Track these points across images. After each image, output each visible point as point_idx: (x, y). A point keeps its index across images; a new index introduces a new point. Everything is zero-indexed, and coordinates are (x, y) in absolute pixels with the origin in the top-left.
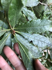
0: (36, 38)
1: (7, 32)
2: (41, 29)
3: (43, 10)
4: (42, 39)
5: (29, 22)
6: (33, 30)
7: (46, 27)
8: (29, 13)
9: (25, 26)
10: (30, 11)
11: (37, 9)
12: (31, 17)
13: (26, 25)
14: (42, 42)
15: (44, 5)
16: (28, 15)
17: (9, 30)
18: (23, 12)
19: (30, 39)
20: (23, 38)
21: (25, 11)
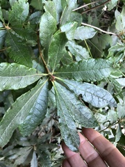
0: (88, 90)
1: (42, 78)
2: (96, 75)
3: (107, 45)
4: (98, 93)
5: (76, 63)
6: (83, 75)
7: (103, 70)
8: (77, 51)
9: (70, 69)
10: (80, 47)
11: (97, 42)
12: (81, 56)
13: (72, 68)
14: (99, 97)
15: (111, 35)
16: (76, 53)
17: (46, 75)
18: (69, 48)
19: (78, 91)
20: (66, 90)
21: (71, 47)
